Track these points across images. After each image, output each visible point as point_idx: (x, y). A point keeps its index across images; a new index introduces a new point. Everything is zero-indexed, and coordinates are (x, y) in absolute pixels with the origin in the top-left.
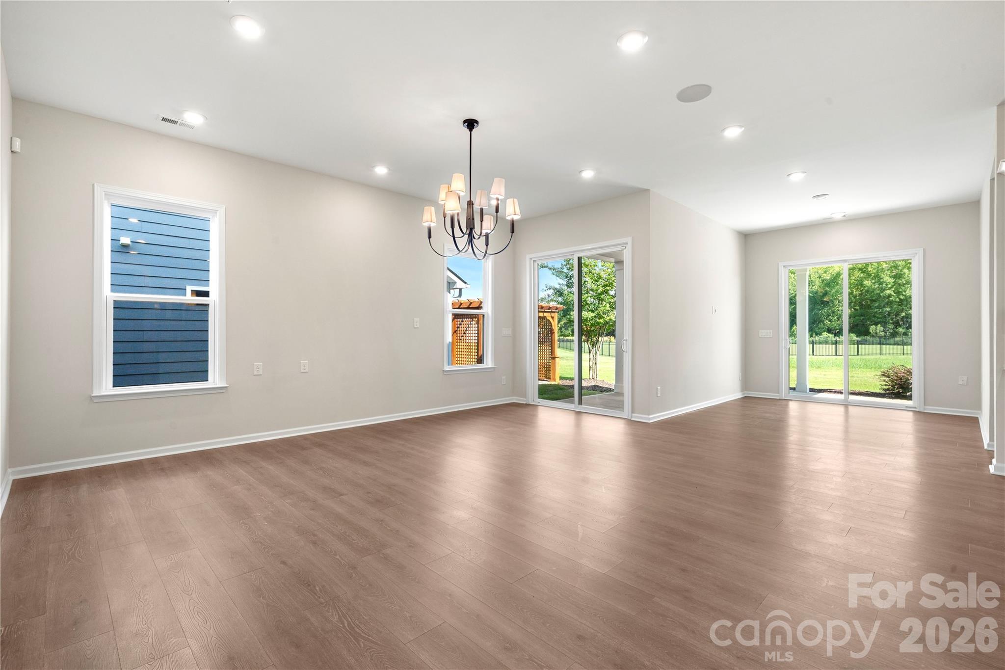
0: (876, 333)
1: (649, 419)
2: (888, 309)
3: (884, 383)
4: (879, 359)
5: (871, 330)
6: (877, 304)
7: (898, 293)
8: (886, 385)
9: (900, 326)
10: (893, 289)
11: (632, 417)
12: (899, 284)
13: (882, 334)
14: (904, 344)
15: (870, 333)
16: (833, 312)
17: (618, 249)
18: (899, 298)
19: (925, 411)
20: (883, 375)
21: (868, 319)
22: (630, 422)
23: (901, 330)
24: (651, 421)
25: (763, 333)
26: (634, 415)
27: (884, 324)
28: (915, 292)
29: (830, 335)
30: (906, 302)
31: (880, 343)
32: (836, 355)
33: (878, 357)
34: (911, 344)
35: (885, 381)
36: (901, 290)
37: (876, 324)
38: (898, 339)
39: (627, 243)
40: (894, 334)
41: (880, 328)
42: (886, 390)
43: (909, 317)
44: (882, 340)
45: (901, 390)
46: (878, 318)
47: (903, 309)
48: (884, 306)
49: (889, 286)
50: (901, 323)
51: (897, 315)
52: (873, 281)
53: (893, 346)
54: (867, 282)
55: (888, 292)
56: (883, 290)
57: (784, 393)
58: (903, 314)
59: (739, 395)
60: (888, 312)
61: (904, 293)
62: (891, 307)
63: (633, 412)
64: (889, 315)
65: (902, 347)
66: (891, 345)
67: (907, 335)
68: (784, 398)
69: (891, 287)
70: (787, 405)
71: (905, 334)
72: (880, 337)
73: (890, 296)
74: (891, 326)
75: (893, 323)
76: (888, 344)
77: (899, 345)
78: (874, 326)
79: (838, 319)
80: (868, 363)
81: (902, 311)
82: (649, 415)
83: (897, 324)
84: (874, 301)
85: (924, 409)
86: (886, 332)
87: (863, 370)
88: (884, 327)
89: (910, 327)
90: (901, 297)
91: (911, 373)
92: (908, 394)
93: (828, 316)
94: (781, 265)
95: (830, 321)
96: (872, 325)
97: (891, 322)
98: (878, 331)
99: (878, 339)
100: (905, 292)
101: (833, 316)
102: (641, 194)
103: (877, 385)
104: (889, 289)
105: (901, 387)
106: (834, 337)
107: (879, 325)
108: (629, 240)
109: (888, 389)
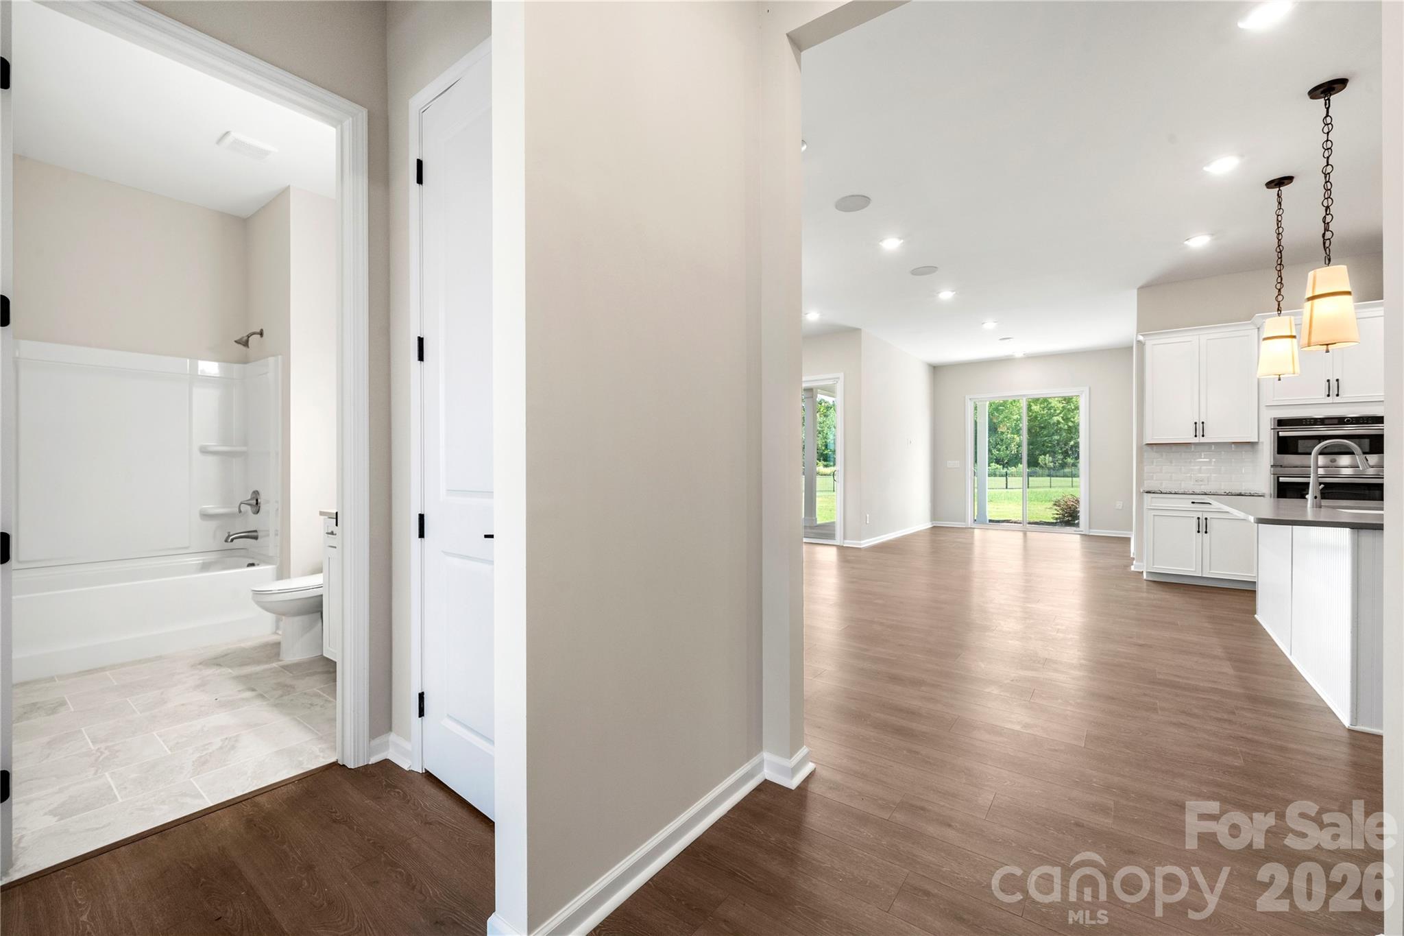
0: (1046, 464)
1: (860, 544)
2: (1056, 437)
3: (1056, 512)
4: (1050, 491)
5: (1040, 461)
6: (1045, 432)
7: (1066, 419)
8: (1057, 514)
9: (1069, 456)
10: (1062, 415)
11: (844, 543)
12: (1069, 410)
13: (1052, 465)
14: (1073, 476)
15: (1039, 464)
16: (1002, 440)
17: (831, 382)
18: (1068, 425)
19: (1091, 534)
20: (1055, 505)
21: (1037, 449)
22: (840, 548)
23: (1069, 460)
24: (864, 546)
25: (951, 464)
26: (845, 541)
27: (1053, 454)
28: (1082, 418)
29: (998, 466)
30: (1073, 430)
31: (1049, 476)
32: (1007, 488)
33: (1048, 489)
34: (1078, 476)
35: (1056, 510)
36: (1069, 416)
37: (1045, 454)
38: (1067, 470)
39: (838, 378)
40: (1063, 465)
41: (1048, 458)
42: (1057, 519)
43: (1077, 446)
44: (1052, 472)
45: (1070, 519)
46: (1047, 447)
47: (1072, 437)
48: (1053, 434)
49: (1058, 412)
50: (1070, 452)
51: (1066, 444)
52: (1042, 406)
53: (1062, 479)
54: (1035, 407)
55: (1055, 419)
56: (1052, 415)
57: (970, 523)
58: (1072, 443)
59: (929, 525)
60: (1057, 440)
61: (1072, 419)
62: (1061, 435)
63: (845, 538)
64: (1058, 444)
65: (1071, 479)
66: (1060, 477)
67: (1076, 466)
68: (969, 526)
69: (1060, 413)
70: (973, 532)
71: (1074, 465)
72: (1049, 469)
73: (1059, 422)
74: (1060, 457)
75: (1062, 453)
76: (1057, 476)
77: (1068, 477)
78: (1043, 456)
79: (1007, 448)
80: (1039, 496)
81: (1071, 439)
82: (860, 540)
83: (1066, 454)
84: (1043, 428)
85: (1090, 532)
86: (1055, 463)
87: (1035, 503)
88: (1054, 457)
89: (1077, 458)
90: (1070, 424)
91: (1078, 502)
92: (1076, 522)
93: (997, 444)
94: (967, 397)
95: (999, 450)
96: (1041, 455)
97: (1060, 451)
98: (1047, 462)
99: (1047, 471)
100: (1074, 418)
101: (1002, 445)
102: (855, 332)
103: (1050, 514)
104: (1058, 415)
105: (1070, 515)
106: (1003, 469)
107: (1048, 455)
108: (841, 375)
109: (1060, 518)
